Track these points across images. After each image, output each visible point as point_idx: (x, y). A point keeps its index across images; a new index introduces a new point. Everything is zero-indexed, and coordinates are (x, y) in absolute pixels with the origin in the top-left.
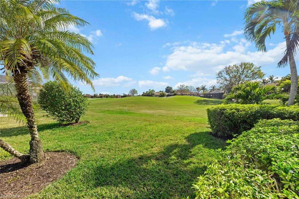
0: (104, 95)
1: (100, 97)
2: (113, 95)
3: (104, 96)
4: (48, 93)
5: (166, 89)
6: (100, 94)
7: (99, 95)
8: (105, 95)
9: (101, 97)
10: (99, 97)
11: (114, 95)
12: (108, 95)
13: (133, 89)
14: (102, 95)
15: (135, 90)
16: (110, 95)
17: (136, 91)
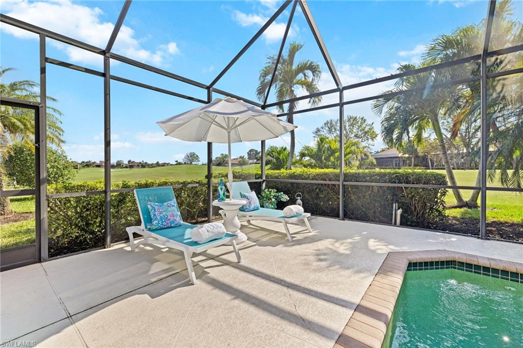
0: (137, 163)
1: (128, 166)
2: (155, 162)
3: (138, 166)
4: (15, 157)
5: (248, 153)
6: (129, 162)
7: (127, 163)
8: (140, 163)
9: (131, 167)
10: (126, 167)
11: (158, 163)
12: (146, 163)
13: (191, 153)
14: (133, 162)
15: (194, 154)
16: (150, 162)
17: (197, 156)
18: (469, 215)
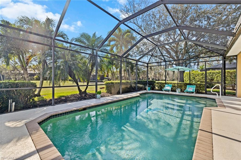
18: (40, 99)
